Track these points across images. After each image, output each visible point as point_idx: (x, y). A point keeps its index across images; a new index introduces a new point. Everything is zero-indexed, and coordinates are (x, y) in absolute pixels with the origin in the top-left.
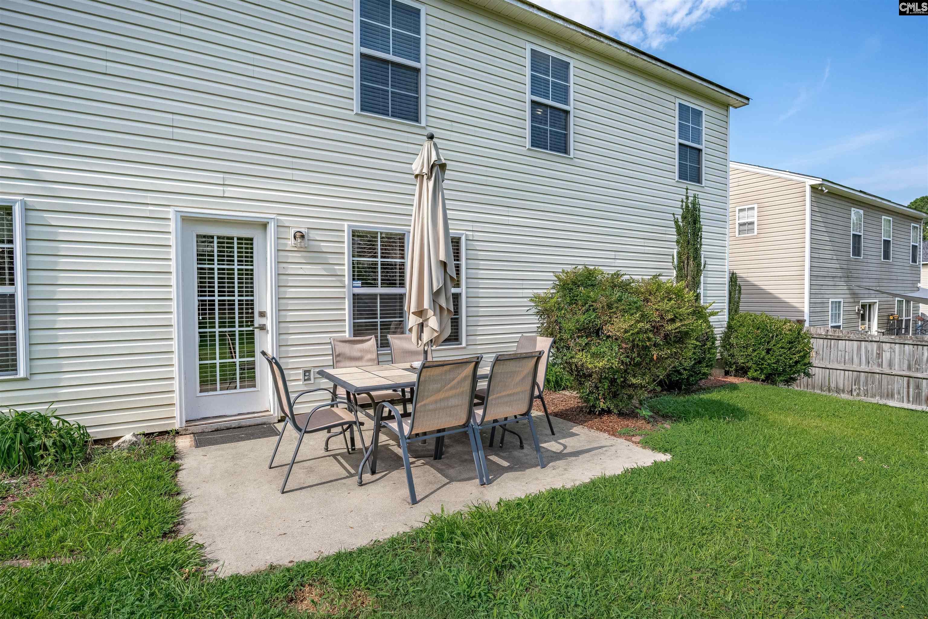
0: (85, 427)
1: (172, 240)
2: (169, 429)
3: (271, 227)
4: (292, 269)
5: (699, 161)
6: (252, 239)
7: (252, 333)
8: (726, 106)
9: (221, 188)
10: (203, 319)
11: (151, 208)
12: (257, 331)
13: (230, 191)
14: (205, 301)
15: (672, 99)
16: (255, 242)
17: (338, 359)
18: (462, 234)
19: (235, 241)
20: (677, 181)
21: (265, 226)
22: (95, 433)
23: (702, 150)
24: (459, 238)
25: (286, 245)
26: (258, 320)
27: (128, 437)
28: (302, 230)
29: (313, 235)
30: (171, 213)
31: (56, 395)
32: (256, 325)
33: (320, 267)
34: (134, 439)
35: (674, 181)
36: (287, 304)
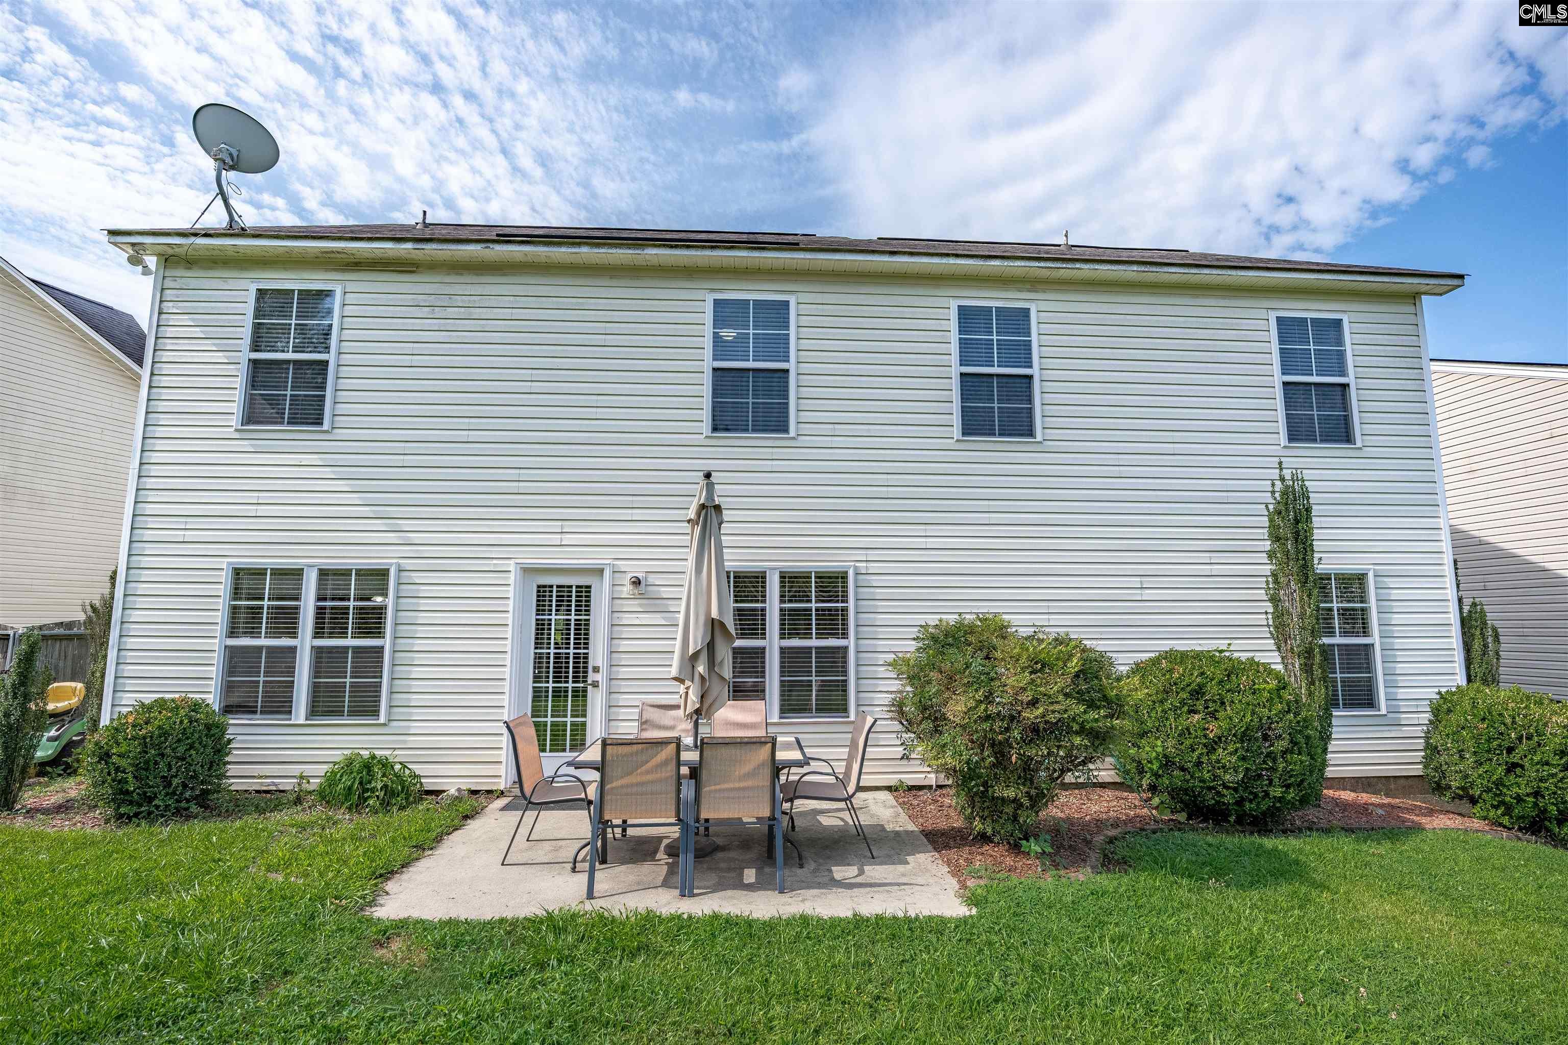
0: (419, 776)
1: (510, 592)
2: (494, 788)
3: (607, 573)
4: (627, 619)
5: (1345, 405)
6: (590, 587)
7: (585, 691)
8: (1414, 297)
9: (559, 536)
10: (539, 672)
11: (495, 562)
12: (589, 688)
13: (568, 539)
14: (543, 653)
15: (1262, 314)
16: (593, 590)
17: (644, 726)
18: (849, 567)
19: (574, 589)
20: (1285, 447)
21: (601, 571)
22: (429, 784)
23: (1348, 385)
24: (846, 572)
25: (622, 591)
26: (591, 677)
27: (453, 791)
28: (640, 575)
29: (652, 579)
30: (511, 566)
31: (405, 742)
32: (589, 682)
33: (658, 615)
34: (457, 794)
35: (1278, 447)
36: (620, 659)
